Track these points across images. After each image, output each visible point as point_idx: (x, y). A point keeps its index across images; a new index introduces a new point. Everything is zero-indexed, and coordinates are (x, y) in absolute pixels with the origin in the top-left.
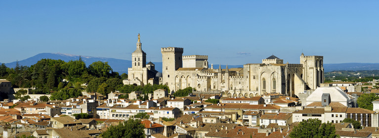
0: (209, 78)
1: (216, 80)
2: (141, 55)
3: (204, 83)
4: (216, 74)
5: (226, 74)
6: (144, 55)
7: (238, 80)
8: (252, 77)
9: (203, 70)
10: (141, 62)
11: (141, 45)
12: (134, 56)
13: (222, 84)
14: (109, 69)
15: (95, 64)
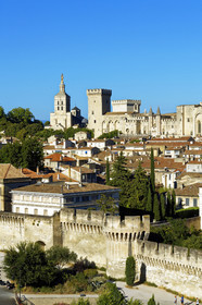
0: (138, 122)
1: (146, 124)
2: (64, 99)
3: (132, 127)
4: (147, 118)
5: (158, 118)
6: (68, 98)
7: (171, 123)
8: (186, 120)
9: (134, 114)
10: (65, 107)
11: (64, 87)
12: (57, 99)
13: (152, 128)
14: (30, 115)
15: (15, 110)
